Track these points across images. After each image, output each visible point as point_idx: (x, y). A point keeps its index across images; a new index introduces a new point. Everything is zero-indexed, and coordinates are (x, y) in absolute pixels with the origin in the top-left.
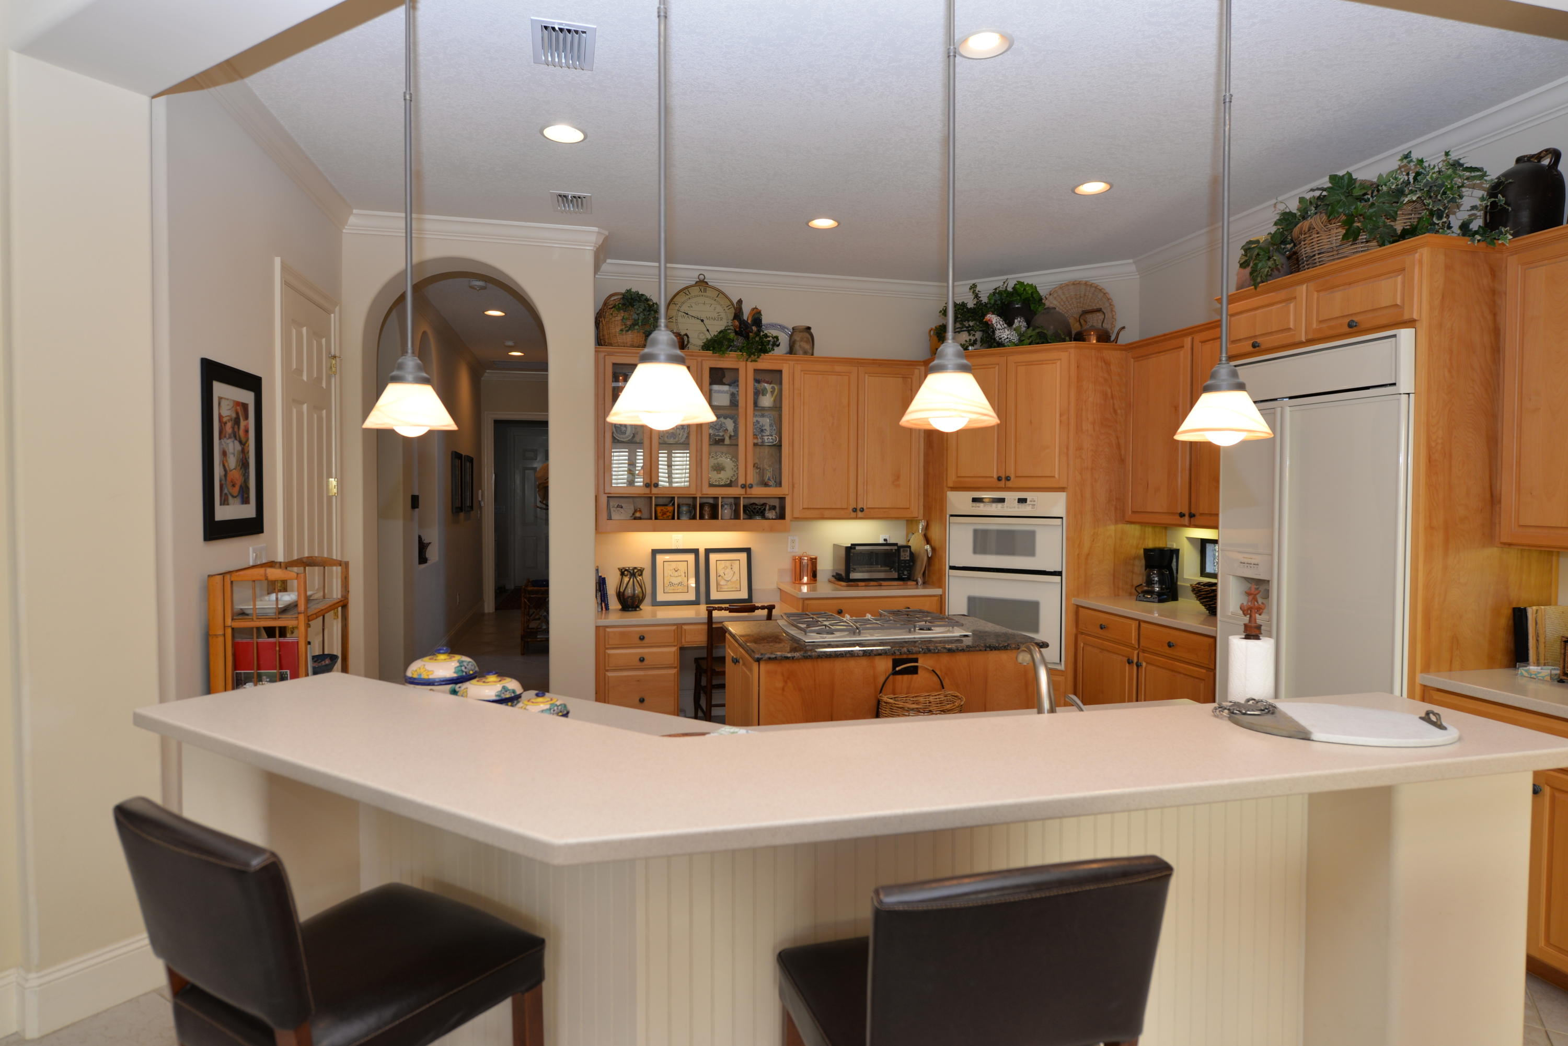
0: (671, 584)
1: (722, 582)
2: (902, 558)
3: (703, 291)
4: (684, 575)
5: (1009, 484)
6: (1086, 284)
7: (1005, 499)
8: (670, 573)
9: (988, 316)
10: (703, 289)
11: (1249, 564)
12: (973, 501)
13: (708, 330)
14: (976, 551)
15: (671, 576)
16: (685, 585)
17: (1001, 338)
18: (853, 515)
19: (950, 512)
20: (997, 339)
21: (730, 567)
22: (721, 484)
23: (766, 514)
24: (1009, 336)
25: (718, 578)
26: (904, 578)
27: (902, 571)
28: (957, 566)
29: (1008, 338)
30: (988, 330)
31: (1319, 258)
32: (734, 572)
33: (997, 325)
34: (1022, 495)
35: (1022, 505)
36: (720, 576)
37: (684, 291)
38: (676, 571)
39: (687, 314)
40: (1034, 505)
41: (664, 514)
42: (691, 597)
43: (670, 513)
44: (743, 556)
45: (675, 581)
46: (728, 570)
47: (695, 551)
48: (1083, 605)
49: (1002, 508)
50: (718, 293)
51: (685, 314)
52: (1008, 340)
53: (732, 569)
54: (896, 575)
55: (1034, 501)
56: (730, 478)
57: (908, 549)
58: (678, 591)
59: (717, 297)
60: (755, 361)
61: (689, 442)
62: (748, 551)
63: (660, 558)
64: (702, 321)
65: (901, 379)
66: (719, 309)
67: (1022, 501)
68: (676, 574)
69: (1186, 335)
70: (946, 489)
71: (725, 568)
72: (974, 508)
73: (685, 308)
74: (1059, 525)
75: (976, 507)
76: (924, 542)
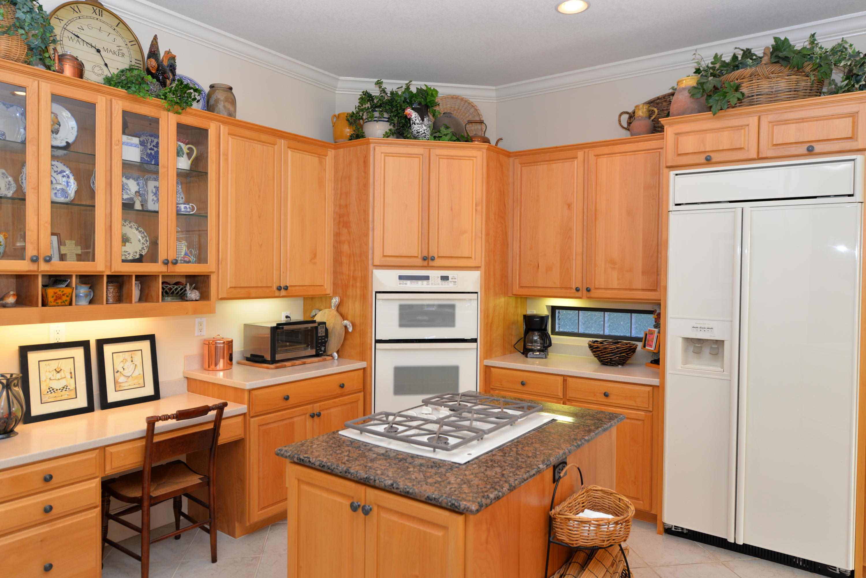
0: (51, 390)
1: (121, 379)
2: (319, 335)
3: (98, 14)
4: (69, 376)
5: (431, 263)
6: (462, 99)
7: (429, 276)
8: (50, 375)
9: (409, 110)
10: (97, 11)
11: (703, 328)
12: (399, 279)
13: (106, 65)
14: (402, 325)
15: (50, 379)
16: (71, 388)
17: (419, 132)
18: (277, 293)
19: (376, 289)
20: (415, 132)
21: (129, 360)
22: (129, 258)
23: (188, 295)
24: (425, 131)
25: (116, 374)
26: (321, 354)
27: (319, 347)
28: (383, 339)
29: (424, 133)
30: (407, 122)
31: (757, 98)
32: (136, 365)
33: (416, 120)
34: (445, 273)
35: (445, 283)
36: (118, 372)
37: (72, 6)
38: (58, 372)
39: (78, 37)
40: (456, 282)
41: (58, 298)
42: (82, 402)
43: (67, 296)
44: (146, 345)
45: (57, 385)
46: (129, 363)
47: (85, 344)
48: (493, 365)
49: (427, 284)
50: (118, 21)
51: (73, 37)
52: (424, 135)
53: (132, 361)
54: (313, 352)
55: (455, 279)
56: (138, 251)
57: (324, 325)
58: (63, 398)
59: (117, 26)
60: (179, 113)
61: (95, 203)
62: (151, 338)
63: (33, 357)
64: (98, 51)
65: (318, 158)
66: (120, 41)
67: (445, 278)
68: (59, 376)
69: (581, 148)
70: (371, 267)
71: (124, 361)
72: (401, 285)
73: (73, 27)
74: (475, 299)
75: (403, 284)
76: (339, 318)
